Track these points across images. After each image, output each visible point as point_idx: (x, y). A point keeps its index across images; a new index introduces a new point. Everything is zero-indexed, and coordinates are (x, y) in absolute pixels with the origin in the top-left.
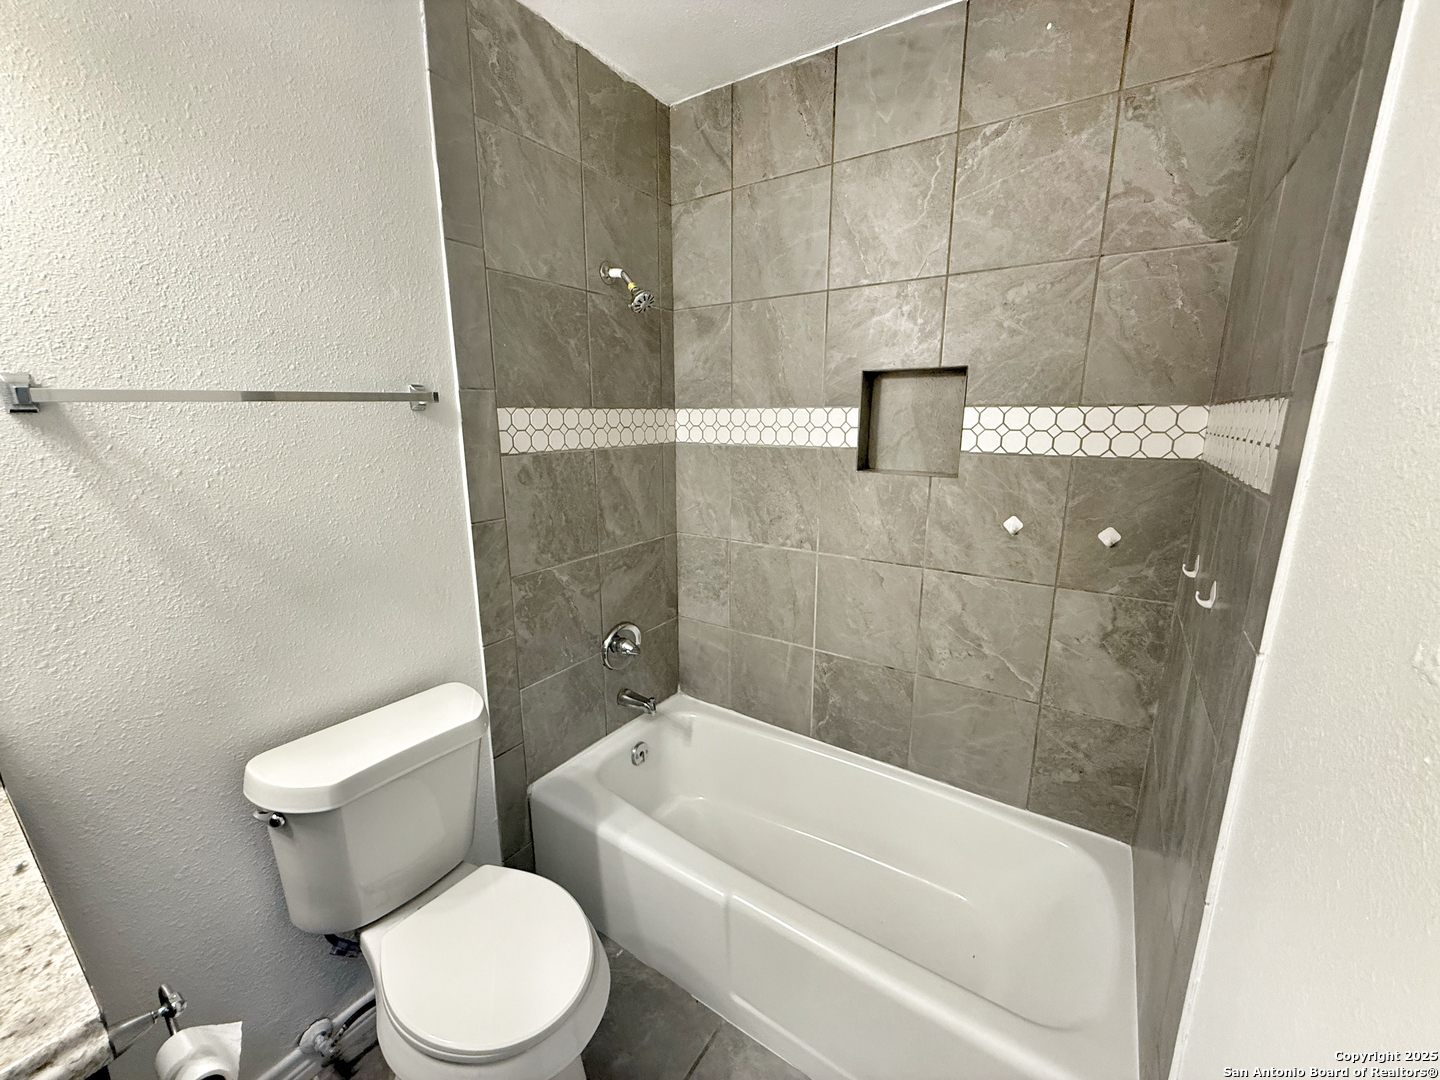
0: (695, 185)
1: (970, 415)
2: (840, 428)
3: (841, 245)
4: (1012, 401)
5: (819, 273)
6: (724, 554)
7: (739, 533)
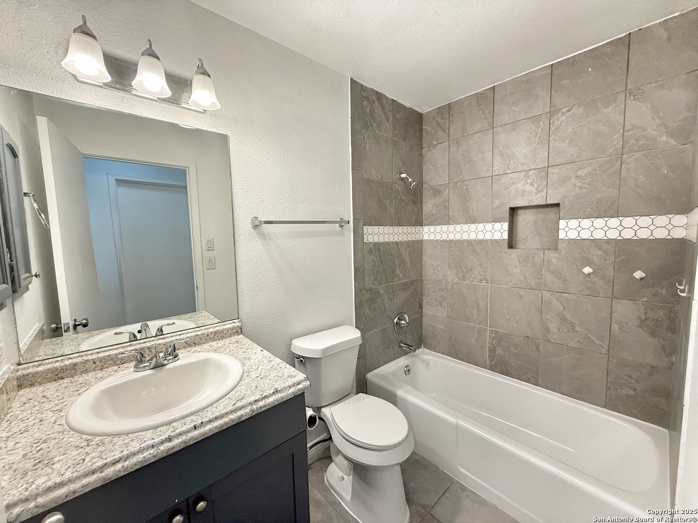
0: (433, 140)
1: (562, 223)
2: (500, 231)
3: (497, 158)
4: (582, 216)
5: (488, 170)
6: (444, 285)
7: (451, 276)
